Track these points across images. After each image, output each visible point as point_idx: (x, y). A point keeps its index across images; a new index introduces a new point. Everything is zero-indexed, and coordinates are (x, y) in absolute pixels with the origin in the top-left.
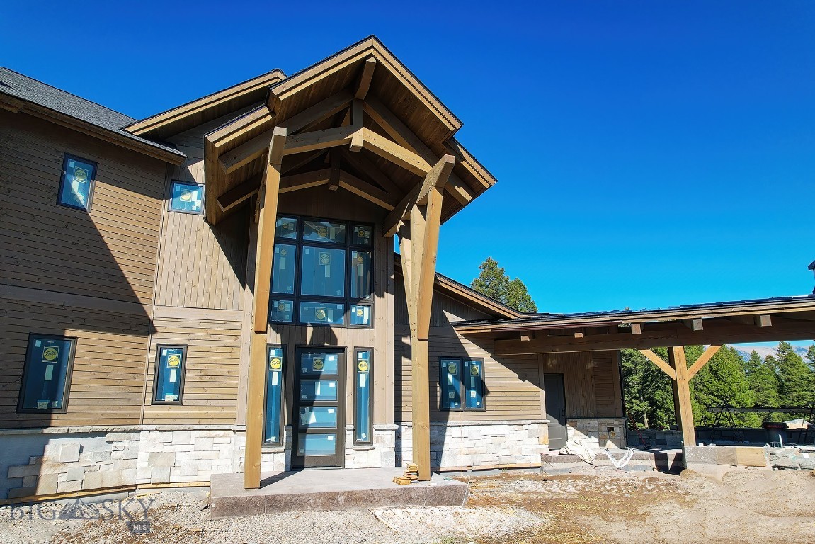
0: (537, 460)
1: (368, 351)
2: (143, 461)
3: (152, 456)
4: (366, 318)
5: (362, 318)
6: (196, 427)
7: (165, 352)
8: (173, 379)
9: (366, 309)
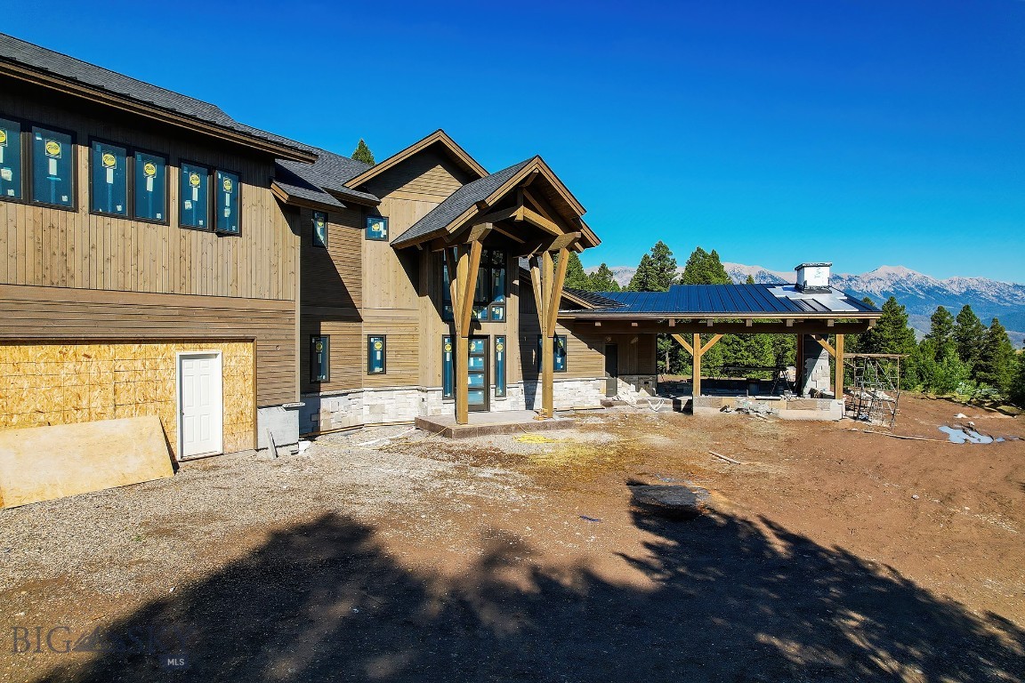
0: (598, 404)
1: (503, 338)
2: (366, 410)
3: (372, 407)
4: (501, 315)
5: (499, 315)
6: (397, 388)
7: (372, 340)
8: (379, 357)
9: (501, 309)
